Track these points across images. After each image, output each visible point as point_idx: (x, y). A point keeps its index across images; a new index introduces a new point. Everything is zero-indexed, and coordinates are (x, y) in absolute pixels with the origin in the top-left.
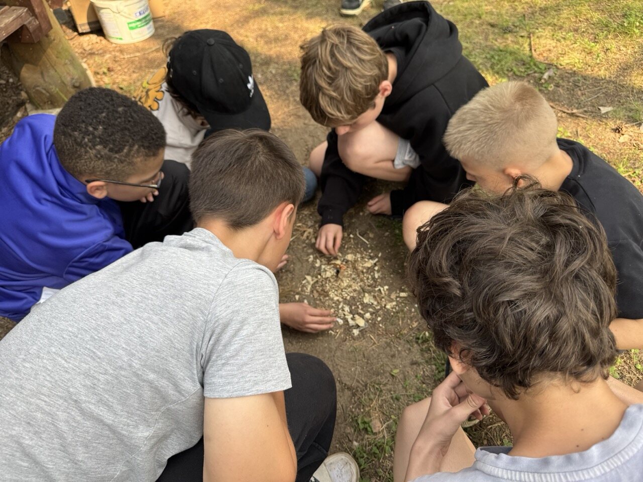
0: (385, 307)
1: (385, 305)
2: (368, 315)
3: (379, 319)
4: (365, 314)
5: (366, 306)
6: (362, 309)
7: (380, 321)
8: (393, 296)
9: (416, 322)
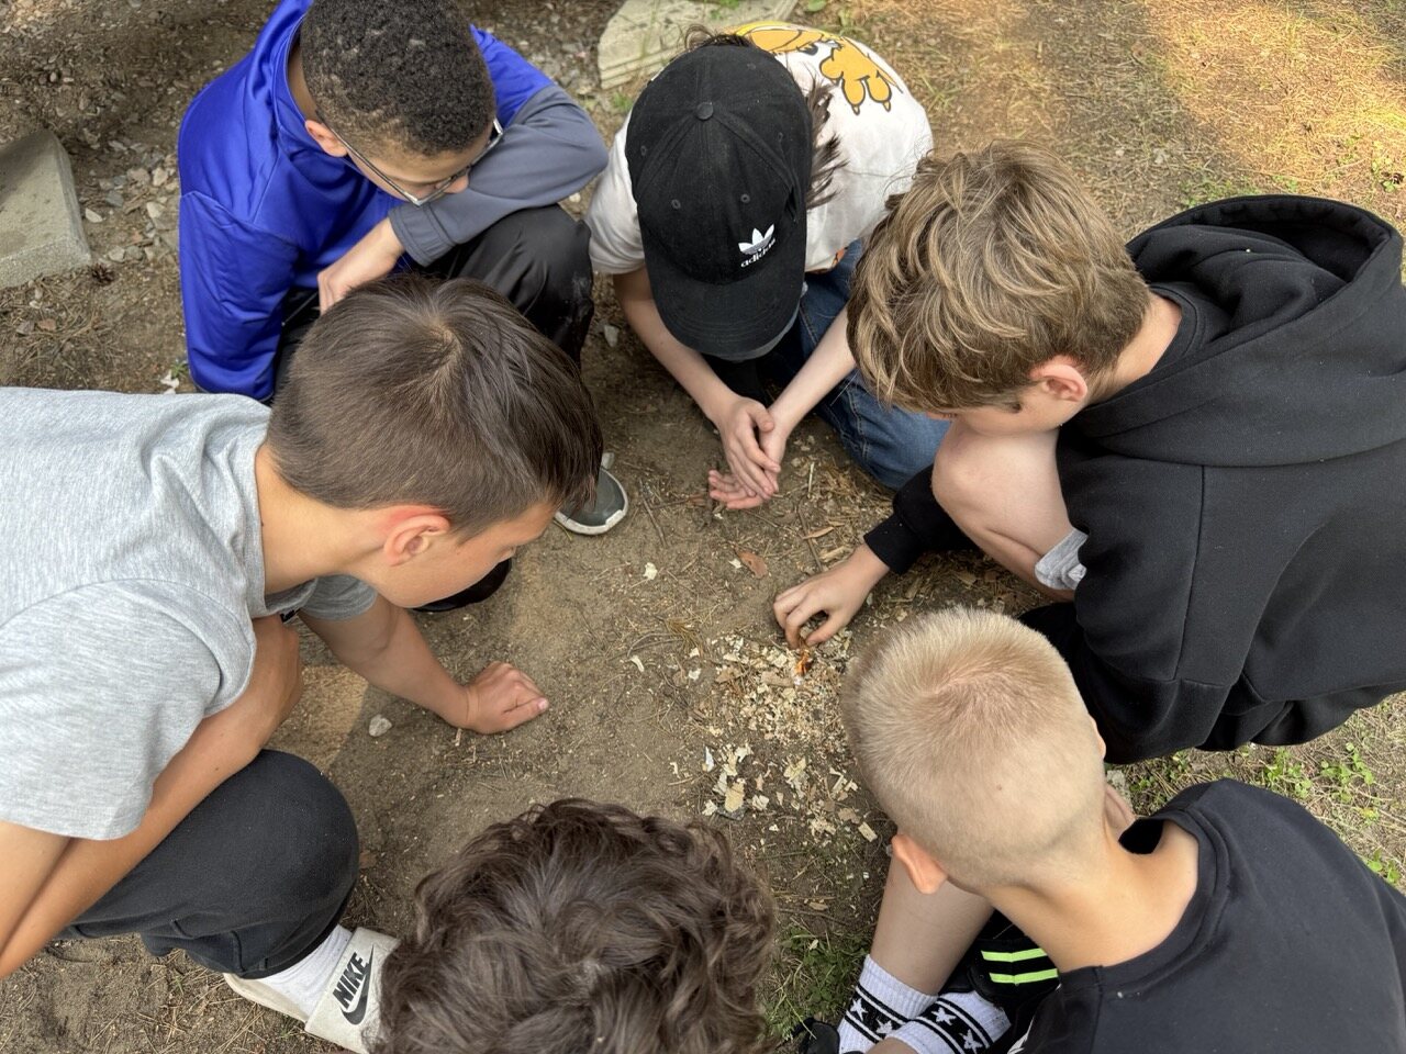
0: (806, 818)
1: (813, 817)
2: (761, 802)
3: (774, 828)
4: (760, 793)
5: (778, 781)
6: (767, 780)
7: (773, 833)
8: (846, 814)
9: (826, 902)
